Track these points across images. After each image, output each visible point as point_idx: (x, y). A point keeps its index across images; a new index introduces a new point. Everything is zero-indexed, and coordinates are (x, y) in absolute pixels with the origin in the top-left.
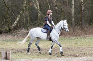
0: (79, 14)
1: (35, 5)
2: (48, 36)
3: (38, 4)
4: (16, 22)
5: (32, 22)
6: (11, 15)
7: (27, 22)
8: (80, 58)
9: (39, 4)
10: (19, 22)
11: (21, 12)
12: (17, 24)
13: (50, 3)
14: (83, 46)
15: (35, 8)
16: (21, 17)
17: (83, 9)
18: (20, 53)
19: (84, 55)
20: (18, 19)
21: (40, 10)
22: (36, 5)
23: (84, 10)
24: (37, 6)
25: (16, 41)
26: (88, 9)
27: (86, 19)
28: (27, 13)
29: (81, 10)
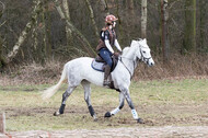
0: (158, 29)
1: (59, 8)
2: (106, 78)
3: (66, 6)
4: (16, 48)
5: (53, 48)
6: (6, 32)
7: (41, 46)
8: (161, 129)
9: (70, 6)
10: (23, 47)
11: (28, 25)
12: (19, 51)
13: (93, 4)
14: (167, 102)
15: (59, 16)
16: (28, 36)
17: (166, 18)
18: (25, 118)
19: (169, 121)
20: (21, 40)
21: (72, 20)
22: (63, 9)
23: (169, 21)
24: (64, 11)
25: (16, 90)
26: (177, 18)
27: (173, 40)
28: (42, 26)
29: (163, 21)
